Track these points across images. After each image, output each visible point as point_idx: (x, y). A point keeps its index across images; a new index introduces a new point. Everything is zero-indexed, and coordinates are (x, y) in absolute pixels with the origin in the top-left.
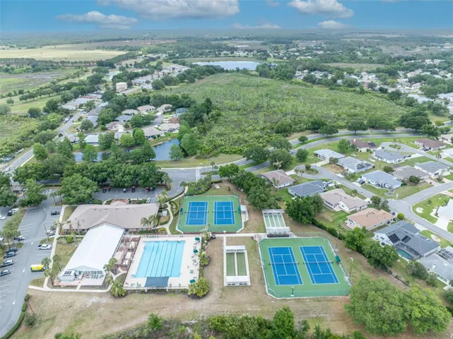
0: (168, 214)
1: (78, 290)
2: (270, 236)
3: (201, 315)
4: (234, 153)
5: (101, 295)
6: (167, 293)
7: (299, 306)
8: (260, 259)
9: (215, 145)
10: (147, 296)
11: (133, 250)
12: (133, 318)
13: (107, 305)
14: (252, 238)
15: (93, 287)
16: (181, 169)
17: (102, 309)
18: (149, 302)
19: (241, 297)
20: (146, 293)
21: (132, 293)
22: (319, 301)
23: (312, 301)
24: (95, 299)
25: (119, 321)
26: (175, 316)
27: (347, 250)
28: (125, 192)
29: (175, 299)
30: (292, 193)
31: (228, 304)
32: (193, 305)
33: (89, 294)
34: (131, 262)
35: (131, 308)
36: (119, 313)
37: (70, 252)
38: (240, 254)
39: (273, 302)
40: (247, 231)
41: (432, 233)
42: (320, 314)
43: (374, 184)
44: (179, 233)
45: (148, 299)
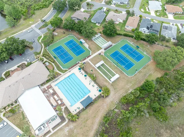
0: (49, 63)
1: (52, 132)
2: (105, 49)
3: (116, 102)
4: (42, 8)
5: (67, 125)
6: (94, 102)
7: (141, 74)
8: (111, 63)
9: (26, 7)
10: (87, 110)
11: (55, 93)
12: (93, 123)
13: (75, 127)
14: (100, 54)
15: (58, 125)
16: (24, 31)
17: (75, 130)
18: (91, 112)
19: (121, 84)
20: (85, 109)
21: (79, 114)
22: (145, 68)
23: (143, 69)
24: (67, 129)
25: (89, 129)
26: (107, 110)
27: (135, 41)
28: (7, 63)
29: (100, 102)
30: (95, 22)
31: (120, 90)
32: (108, 100)
33: (61, 129)
34: (61, 100)
35: (87, 120)
36: (84, 126)
37: (22, 117)
38: (102, 65)
39: (133, 78)
40: (94, 52)
41: (154, 20)
42: (149, 73)
43: (119, 3)
44: (66, 71)
45: (90, 111)
